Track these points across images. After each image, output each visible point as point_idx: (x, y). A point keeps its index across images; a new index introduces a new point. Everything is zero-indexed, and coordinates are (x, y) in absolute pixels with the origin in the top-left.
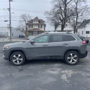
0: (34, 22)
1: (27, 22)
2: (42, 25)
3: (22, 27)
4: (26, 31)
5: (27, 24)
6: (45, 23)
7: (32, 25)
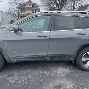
0: (26, 6)
1: (18, 6)
2: (35, 10)
3: (13, 11)
4: (18, 16)
5: (19, 8)
6: (39, 7)
7: (25, 10)
